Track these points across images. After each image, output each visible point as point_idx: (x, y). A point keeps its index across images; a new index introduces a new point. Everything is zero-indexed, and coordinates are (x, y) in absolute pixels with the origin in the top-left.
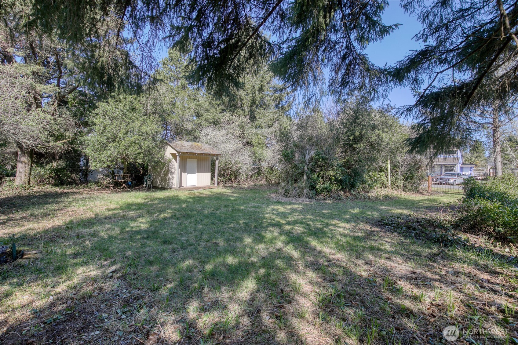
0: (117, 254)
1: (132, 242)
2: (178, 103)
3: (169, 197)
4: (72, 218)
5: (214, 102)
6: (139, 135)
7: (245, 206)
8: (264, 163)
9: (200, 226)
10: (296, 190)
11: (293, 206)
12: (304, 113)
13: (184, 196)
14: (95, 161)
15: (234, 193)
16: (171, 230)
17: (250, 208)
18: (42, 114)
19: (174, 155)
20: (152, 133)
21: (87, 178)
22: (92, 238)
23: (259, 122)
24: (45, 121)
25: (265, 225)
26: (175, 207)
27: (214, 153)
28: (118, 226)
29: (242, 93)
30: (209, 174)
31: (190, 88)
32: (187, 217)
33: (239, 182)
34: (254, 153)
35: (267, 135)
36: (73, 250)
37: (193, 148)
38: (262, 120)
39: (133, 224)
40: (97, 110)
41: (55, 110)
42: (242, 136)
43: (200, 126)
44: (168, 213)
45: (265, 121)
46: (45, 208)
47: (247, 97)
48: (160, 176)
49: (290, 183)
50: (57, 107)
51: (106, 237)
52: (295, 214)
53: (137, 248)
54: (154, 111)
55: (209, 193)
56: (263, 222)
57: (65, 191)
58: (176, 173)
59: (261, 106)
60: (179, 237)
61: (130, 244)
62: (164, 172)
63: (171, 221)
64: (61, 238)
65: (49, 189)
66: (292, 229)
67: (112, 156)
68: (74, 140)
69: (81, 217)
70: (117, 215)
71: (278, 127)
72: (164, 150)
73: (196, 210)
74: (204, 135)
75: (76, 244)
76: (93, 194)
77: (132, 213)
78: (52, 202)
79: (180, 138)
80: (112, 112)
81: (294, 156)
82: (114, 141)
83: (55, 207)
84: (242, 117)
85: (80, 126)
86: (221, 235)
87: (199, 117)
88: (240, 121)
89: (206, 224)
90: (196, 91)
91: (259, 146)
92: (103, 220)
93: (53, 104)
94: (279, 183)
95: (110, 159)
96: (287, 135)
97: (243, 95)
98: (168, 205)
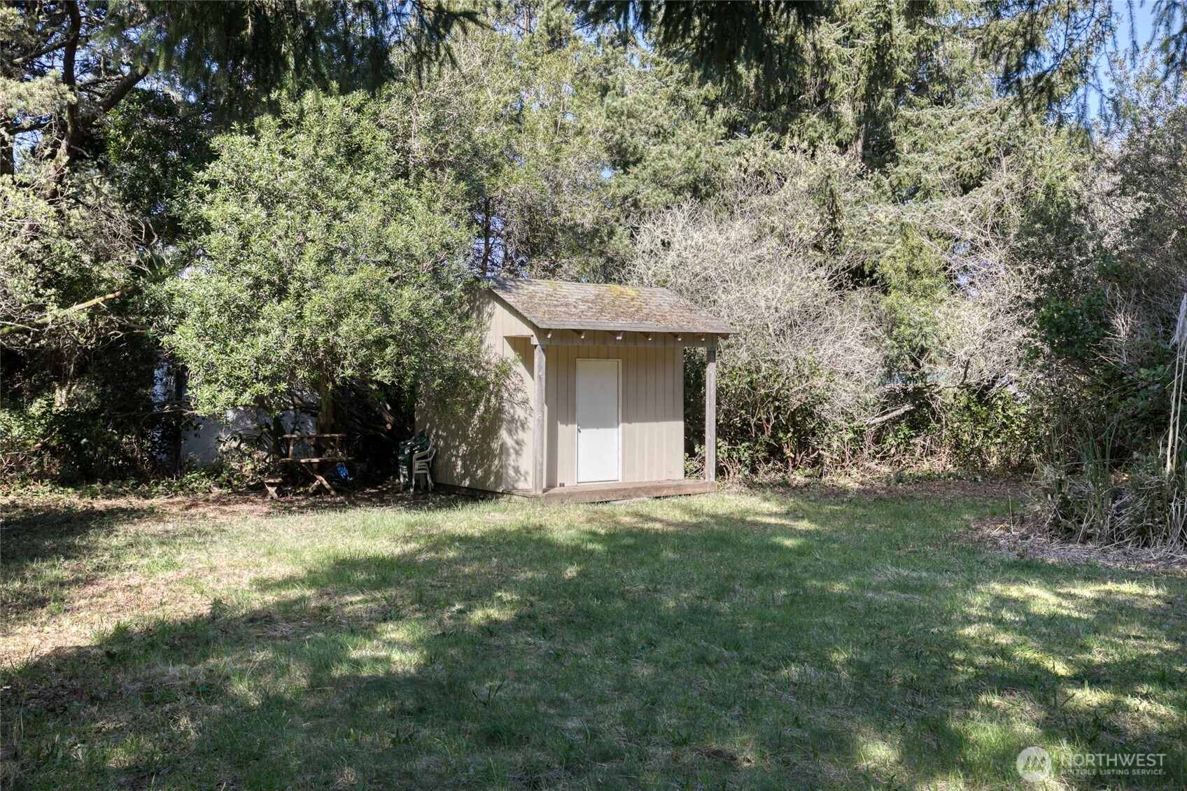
0: (300, 779)
1: (356, 727)
2: (534, 112)
3: (502, 531)
4: (125, 619)
5: (691, 93)
6: (379, 264)
7: (852, 579)
8: (940, 369)
9: (644, 671)
10: (1125, 505)
11: (1110, 586)
12: (1162, 102)
13: (570, 527)
14: (209, 382)
15: (797, 518)
16: (519, 680)
17: (877, 589)
18: (17, 199)
19: (520, 345)
20: (431, 253)
21: (178, 451)
22: (202, 704)
23: (911, 170)
24: (27, 225)
25: (961, 678)
26: (533, 580)
27: (700, 328)
28: (299, 657)
29: (827, 35)
30: (675, 429)
31: (586, 37)
32: (586, 623)
33: (817, 462)
34: (891, 323)
35: (956, 231)
36: (130, 753)
37: (602, 311)
38: (926, 158)
39: (363, 650)
40: (214, 169)
41: (61, 177)
42: (828, 241)
43: (632, 206)
44: (502, 604)
45: (943, 161)
46: (28, 574)
47: (847, 51)
48: (465, 438)
49: (1088, 467)
50: (69, 164)
51: (255, 702)
52: (1121, 629)
53: (379, 758)
54: (437, 157)
55: (678, 516)
56: (952, 661)
57: (100, 504)
58: (532, 423)
59: (921, 89)
60: (551, 717)
61: (348, 736)
62: (482, 419)
63: (519, 640)
64: (86, 697)
65: (42, 496)
66: (1116, 707)
67: (274, 358)
68: (131, 296)
69: (161, 615)
70: (296, 607)
71: (1010, 187)
72: (480, 324)
73: (622, 595)
74: (649, 247)
75: (141, 727)
76: (204, 516)
77: (355, 602)
78: (55, 551)
79: (545, 269)
80: (272, 172)
81: (1108, 326)
82: (281, 292)
83: (63, 569)
84: (828, 150)
85: (149, 236)
86: (742, 718)
87: (625, 165)
88: (814, 172)
89: (671, 661)
90: (609, 50)
91: (916, 284)
92: (242, 630)
93: (52, 156)
94: (1025, 468)
95: (267, 371)
96: (1064, 221)
97: (828, 43)
98: (499, 567)
